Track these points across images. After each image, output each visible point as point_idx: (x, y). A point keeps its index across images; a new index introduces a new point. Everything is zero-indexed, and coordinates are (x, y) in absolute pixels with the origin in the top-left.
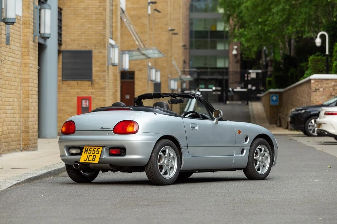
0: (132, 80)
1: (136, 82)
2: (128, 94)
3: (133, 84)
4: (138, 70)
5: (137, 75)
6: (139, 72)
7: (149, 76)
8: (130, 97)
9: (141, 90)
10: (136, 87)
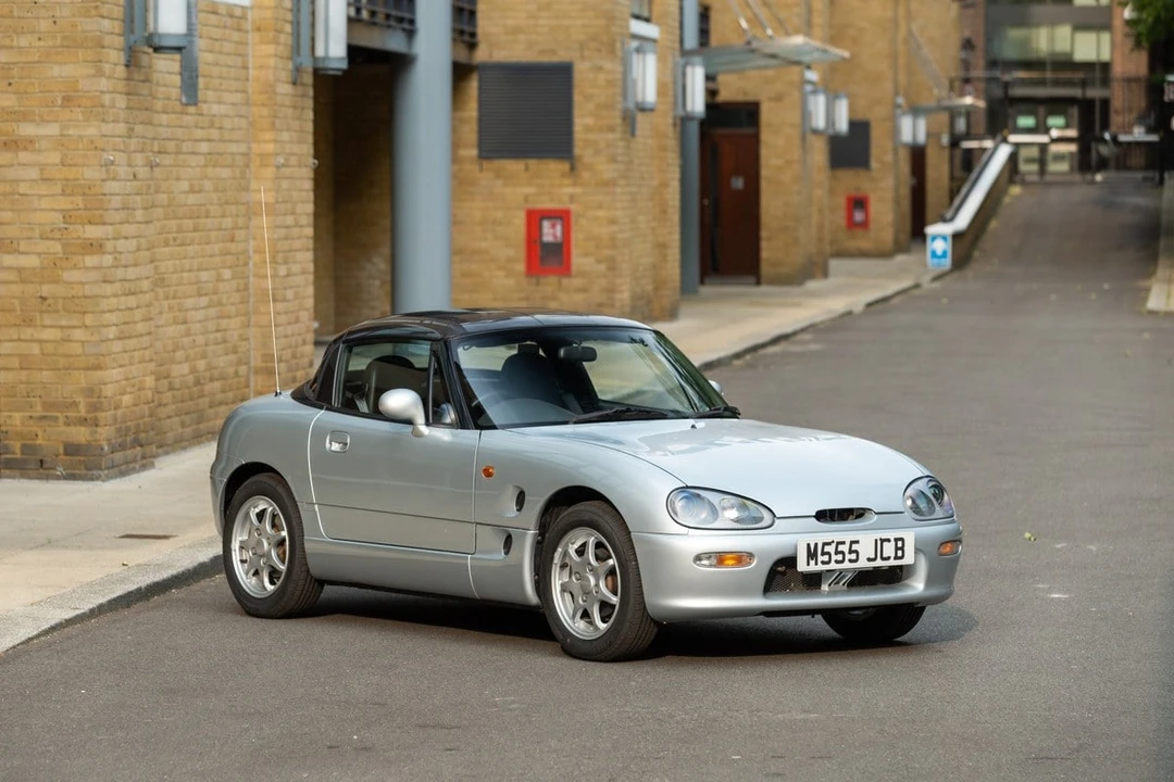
0: (749, 131)
1: (766, 136)
2: (738, 173)
3: (755, 140)
4: (770, 99)
5: (766, 114)
6: (773, 104)
7: (805, 114)
8: (746, 183)
9: (779, 162)
10: (764, 152)
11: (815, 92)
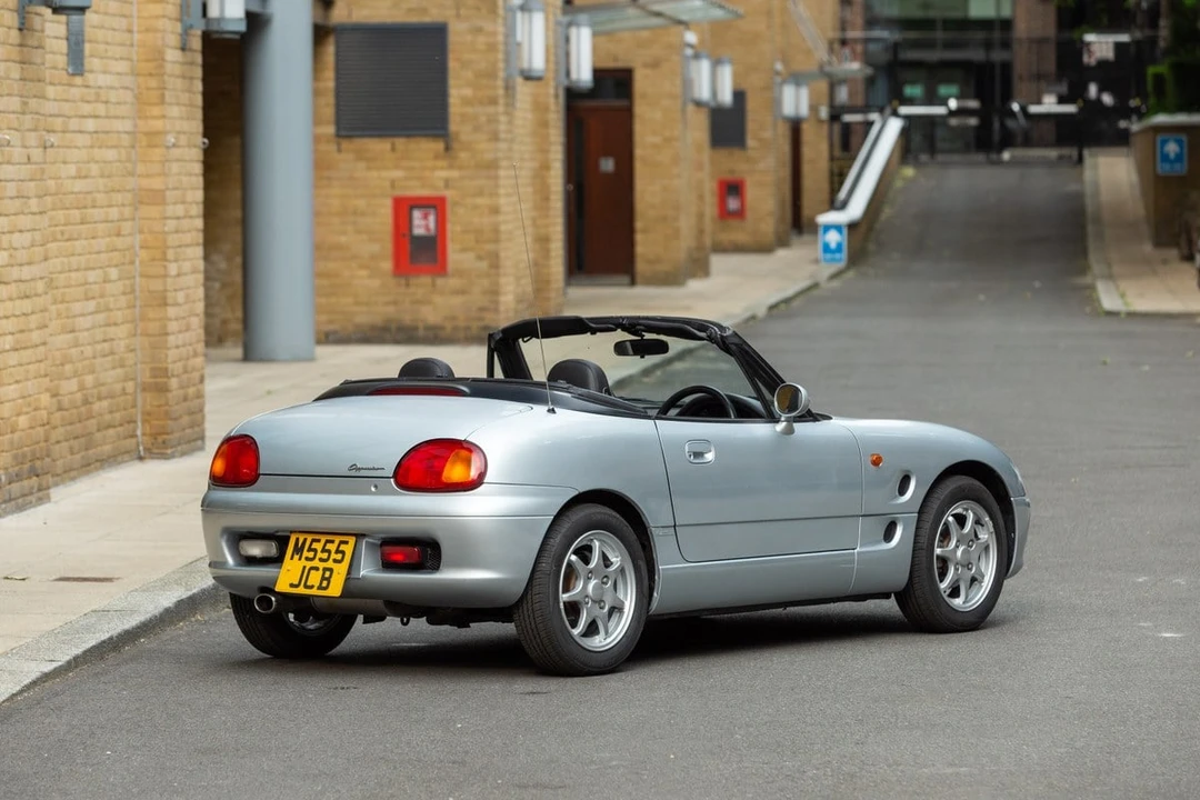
0: (622, 103)
1: (641, 109)
2: (607, 154)
3: (627, 114)
4: (646, 66)
5: (641, 83)
6: (648, 71)
7: (687, 84)
8: (617, 164)
9: (657, 140)
10: (638, 128)
11: (697, 57)
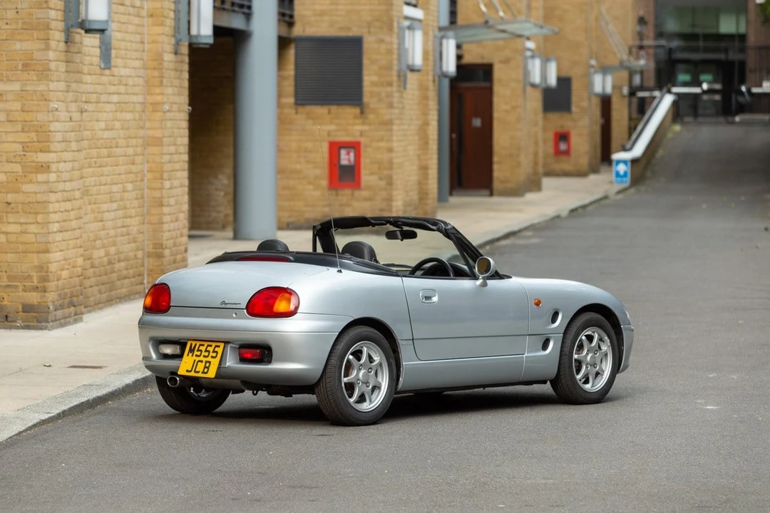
0: (486, 85)
1: (498, 89)
2: (476, 116)
3: (489, 92)
4: (501, 62)
5: (498, 73)
6: (502, 65)
7: (526, 73)
8: (483, 122)
9: (507, 107)
10: (496, 100)
11: (533, 57)
